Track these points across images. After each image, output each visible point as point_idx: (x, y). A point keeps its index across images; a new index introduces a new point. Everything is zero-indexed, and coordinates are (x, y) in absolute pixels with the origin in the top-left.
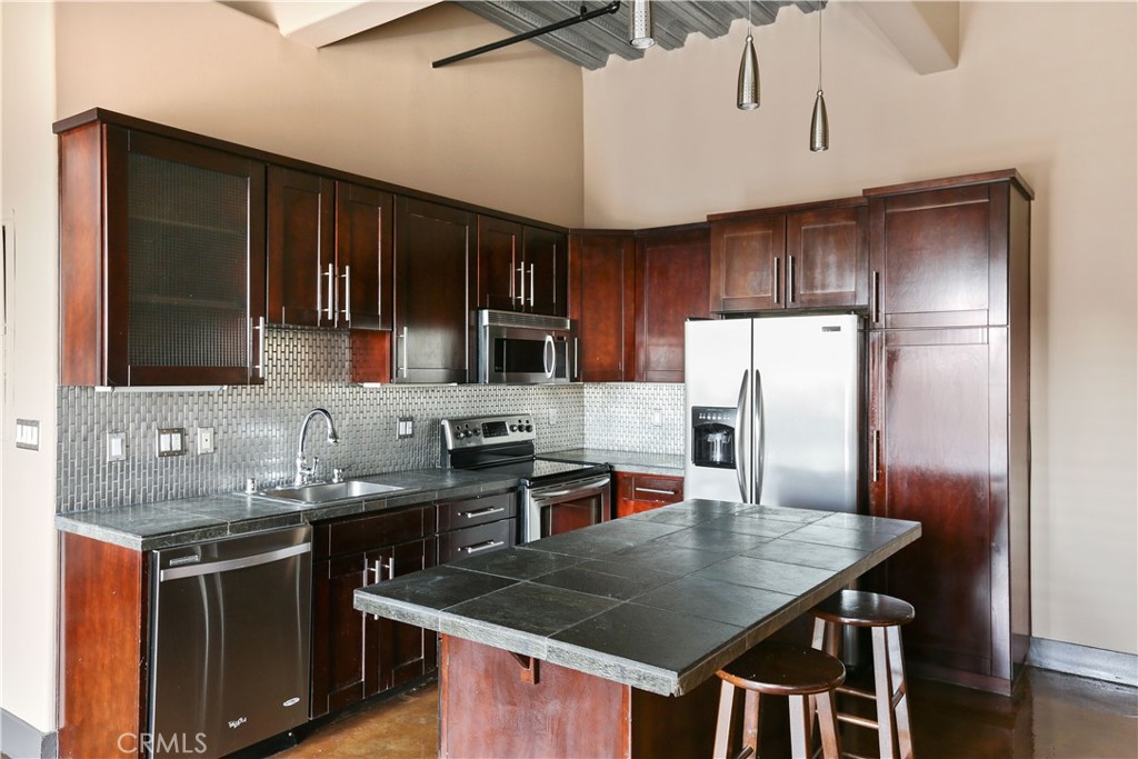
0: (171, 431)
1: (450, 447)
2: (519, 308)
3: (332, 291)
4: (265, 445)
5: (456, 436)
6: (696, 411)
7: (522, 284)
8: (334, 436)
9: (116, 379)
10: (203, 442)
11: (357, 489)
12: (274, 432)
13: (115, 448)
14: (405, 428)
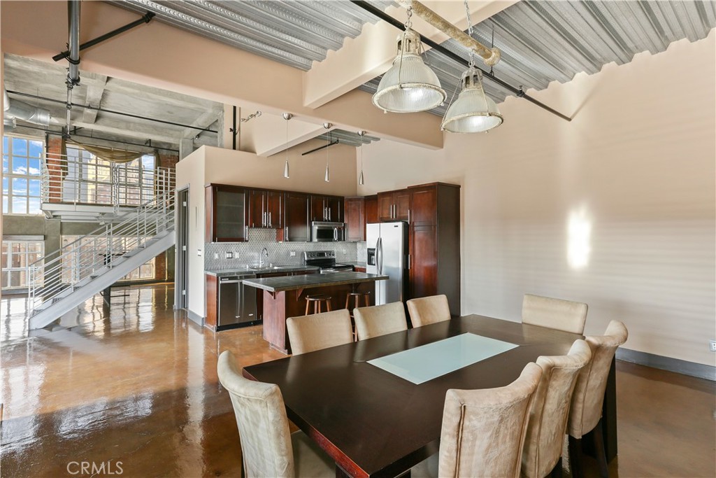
0: (229, 253)
1: (306, 259)
2: (326, 221)
3: (266, 218)
4: (253, 257)
5: (308, 256)
6: (369, 249)
7: (326, 214)
8: (267, 254)
9: (214, 241)
10: (237, 256)
11: (276, 268)
12: (256, 254)
13: (216, 256)
14: (293, 254)
